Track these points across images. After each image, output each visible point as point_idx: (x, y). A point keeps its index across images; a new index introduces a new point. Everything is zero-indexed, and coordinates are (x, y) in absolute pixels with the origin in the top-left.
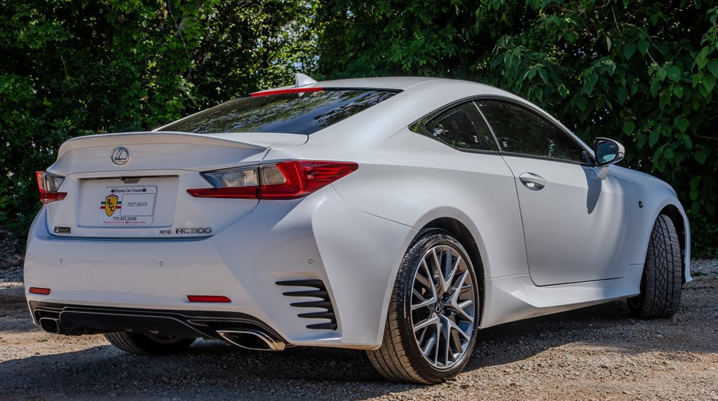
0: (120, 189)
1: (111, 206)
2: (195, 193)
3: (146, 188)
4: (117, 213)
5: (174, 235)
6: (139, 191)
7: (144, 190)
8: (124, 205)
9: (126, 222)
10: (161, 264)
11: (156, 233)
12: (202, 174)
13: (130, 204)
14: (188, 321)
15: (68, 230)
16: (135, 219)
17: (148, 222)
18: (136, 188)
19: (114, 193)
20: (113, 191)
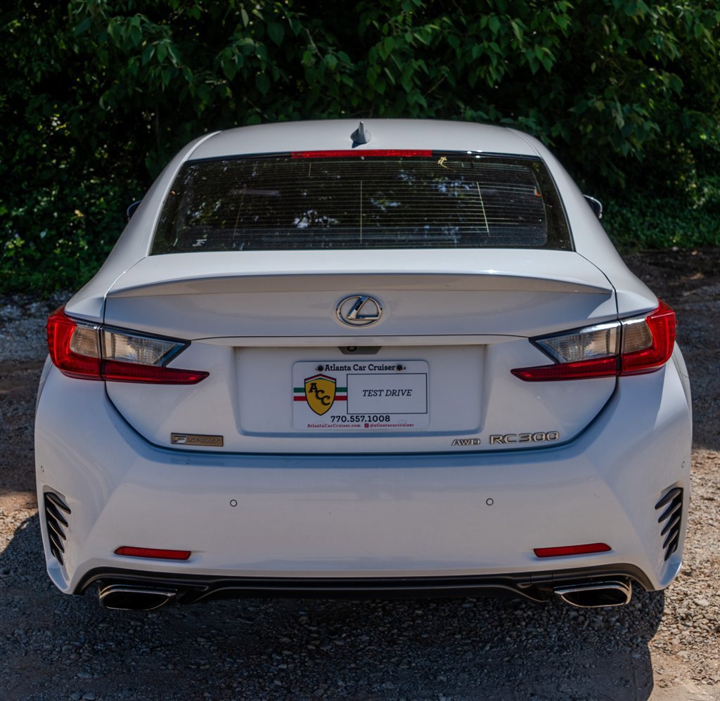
0: (338, 364)
1: (321, 395)
2: (521, 374)
3: (404, 364)
4: (338, 408)
5: (485, 445)
6: (389, 368)
7: (400, 368)
8: (355, 394)
9: (367, 426)
10: (489, 502)
11: (444, 444)
12: (533, 340)
13: (369, 393)
14: (520, 585)
15: (218, 439)
16: (388, 419)
17: (420, 423)
18: (375, 364)
19: (324, 372)
20: (320, 368)
